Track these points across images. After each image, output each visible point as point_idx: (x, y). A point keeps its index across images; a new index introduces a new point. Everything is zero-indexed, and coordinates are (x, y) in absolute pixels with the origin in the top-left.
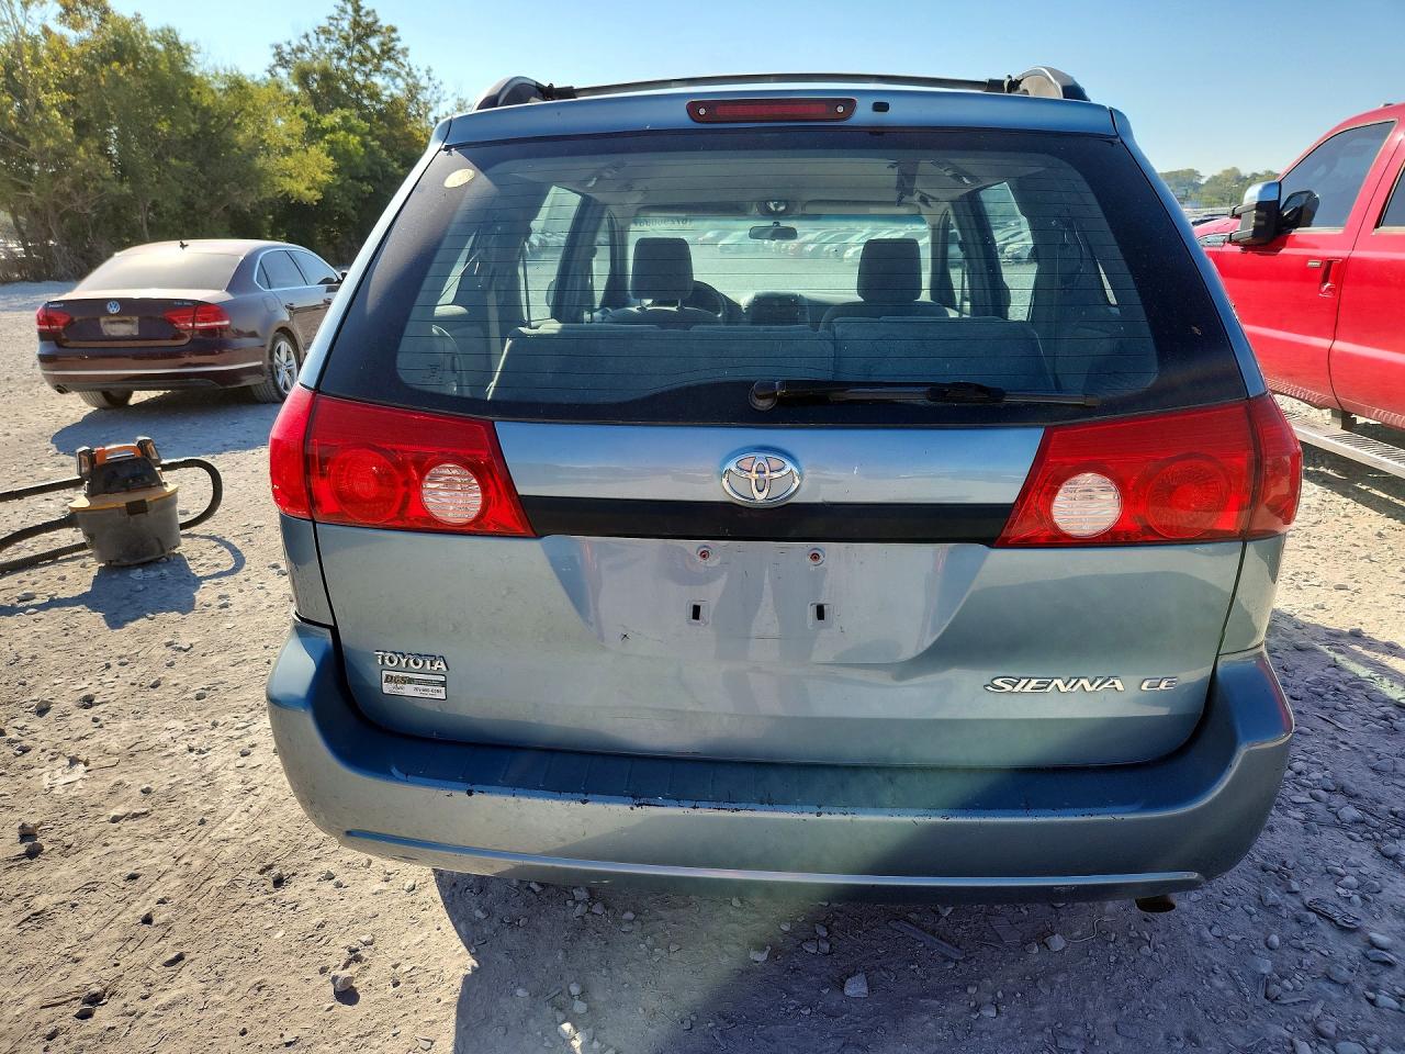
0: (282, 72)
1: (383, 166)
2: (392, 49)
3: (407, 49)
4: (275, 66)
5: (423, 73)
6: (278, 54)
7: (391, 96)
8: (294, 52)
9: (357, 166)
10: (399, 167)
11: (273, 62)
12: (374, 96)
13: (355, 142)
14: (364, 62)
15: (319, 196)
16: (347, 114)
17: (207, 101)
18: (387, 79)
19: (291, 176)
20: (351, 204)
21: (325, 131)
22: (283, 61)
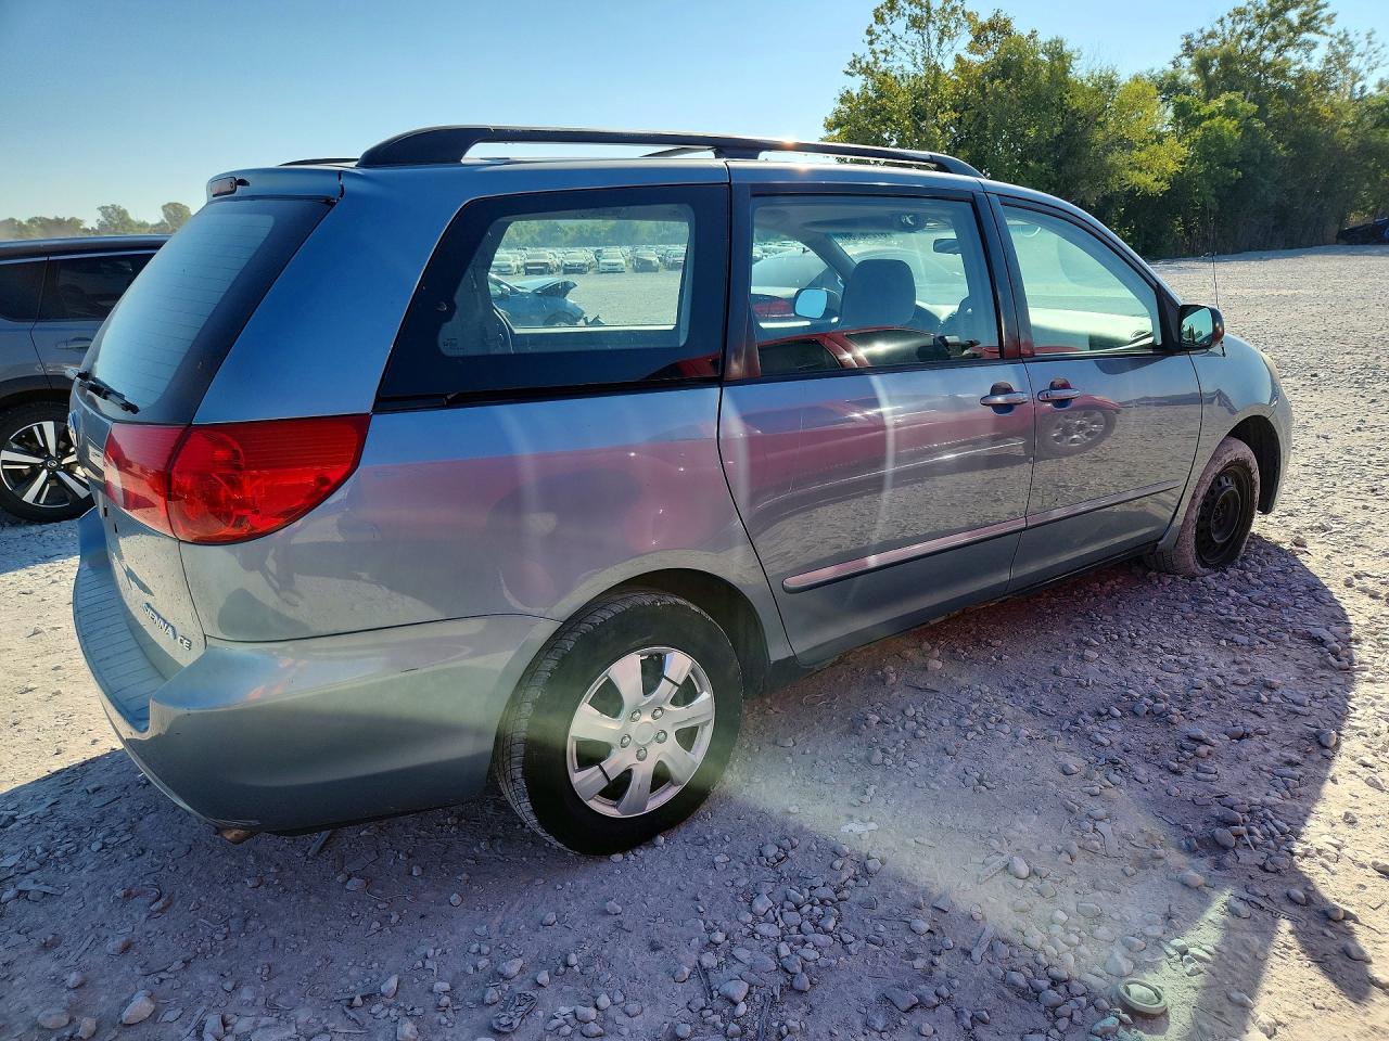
0: (1186, 61)
1: (1265, 150)
2: (1315, 18)
3: (1335, 15)
4: (1181, 56)
5: (1363, 37)
6: (1188, 44)
7: (1301, 70)
8: (1205, 39)
9: (1230, 151)
10: (1284, 149)
11: (1180, 52)
12: (1281, 73)
13: (1231, 126)
14: (1275, 37)
15: (1166, 187)
16: (1232, 97)
17: (1079, 103)
18: (1301, 52)
19: (1141, 170)
20: (1213, 191)
21: (1202, 119)
22: (1189, 49)
